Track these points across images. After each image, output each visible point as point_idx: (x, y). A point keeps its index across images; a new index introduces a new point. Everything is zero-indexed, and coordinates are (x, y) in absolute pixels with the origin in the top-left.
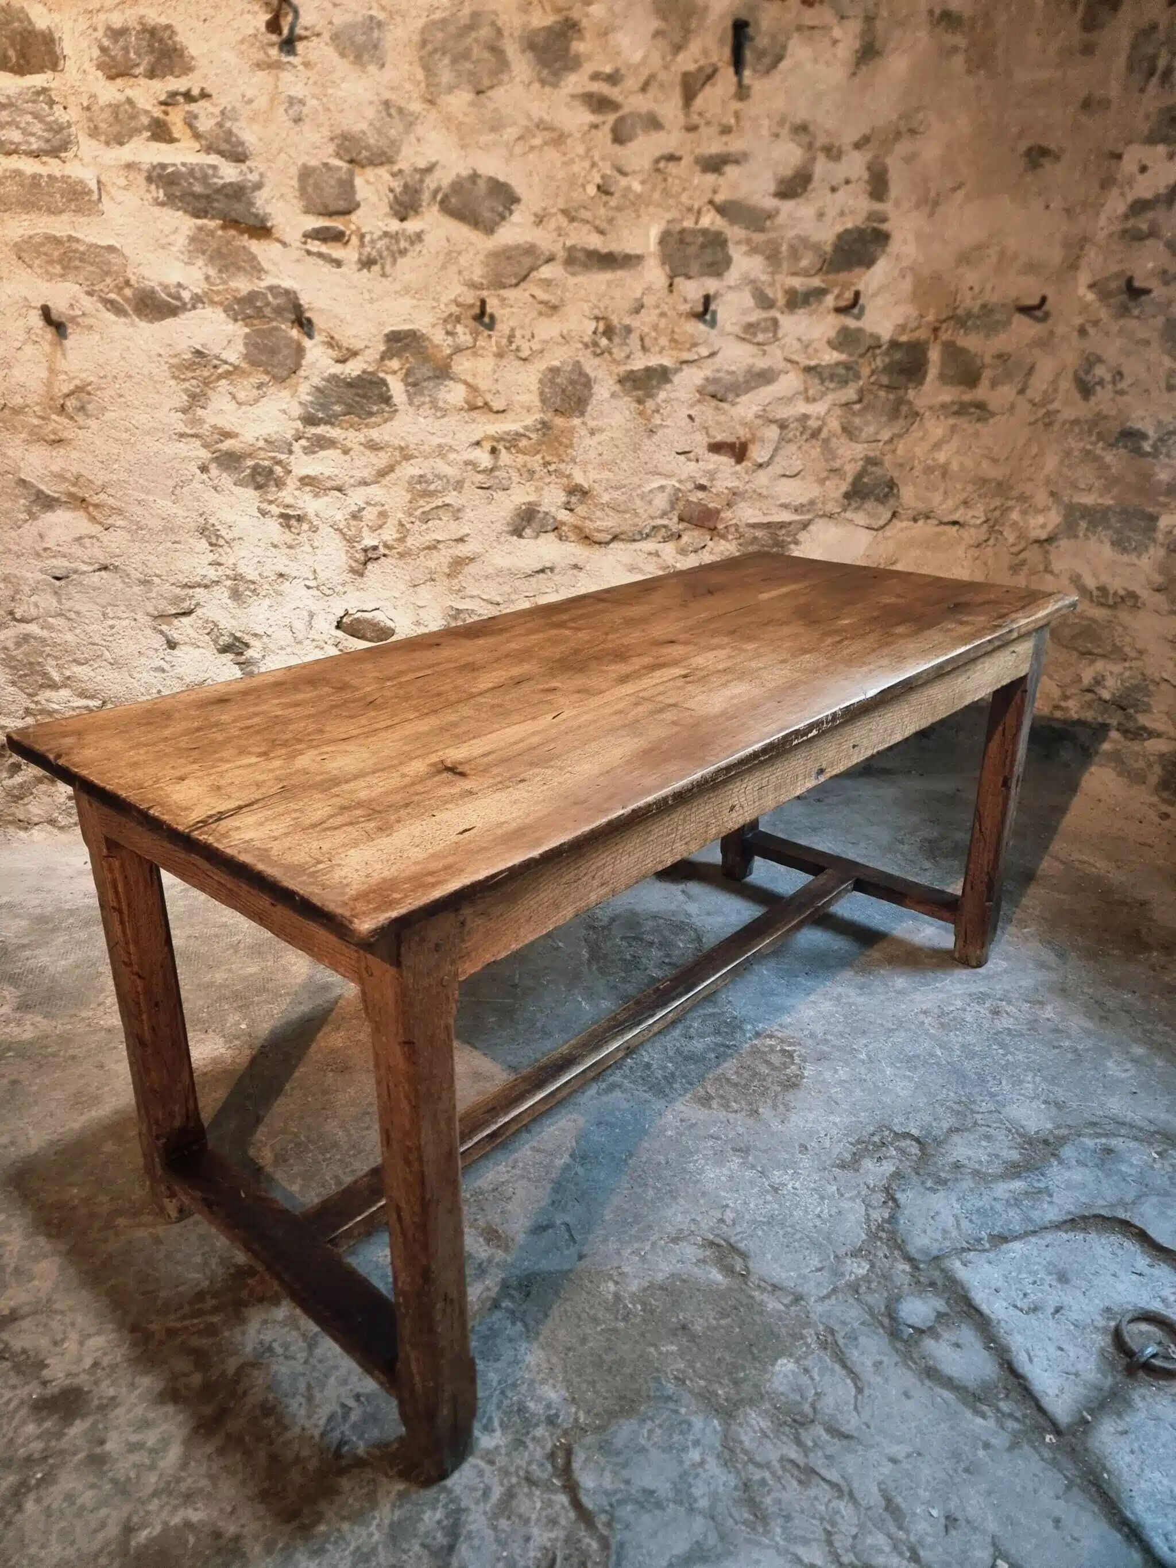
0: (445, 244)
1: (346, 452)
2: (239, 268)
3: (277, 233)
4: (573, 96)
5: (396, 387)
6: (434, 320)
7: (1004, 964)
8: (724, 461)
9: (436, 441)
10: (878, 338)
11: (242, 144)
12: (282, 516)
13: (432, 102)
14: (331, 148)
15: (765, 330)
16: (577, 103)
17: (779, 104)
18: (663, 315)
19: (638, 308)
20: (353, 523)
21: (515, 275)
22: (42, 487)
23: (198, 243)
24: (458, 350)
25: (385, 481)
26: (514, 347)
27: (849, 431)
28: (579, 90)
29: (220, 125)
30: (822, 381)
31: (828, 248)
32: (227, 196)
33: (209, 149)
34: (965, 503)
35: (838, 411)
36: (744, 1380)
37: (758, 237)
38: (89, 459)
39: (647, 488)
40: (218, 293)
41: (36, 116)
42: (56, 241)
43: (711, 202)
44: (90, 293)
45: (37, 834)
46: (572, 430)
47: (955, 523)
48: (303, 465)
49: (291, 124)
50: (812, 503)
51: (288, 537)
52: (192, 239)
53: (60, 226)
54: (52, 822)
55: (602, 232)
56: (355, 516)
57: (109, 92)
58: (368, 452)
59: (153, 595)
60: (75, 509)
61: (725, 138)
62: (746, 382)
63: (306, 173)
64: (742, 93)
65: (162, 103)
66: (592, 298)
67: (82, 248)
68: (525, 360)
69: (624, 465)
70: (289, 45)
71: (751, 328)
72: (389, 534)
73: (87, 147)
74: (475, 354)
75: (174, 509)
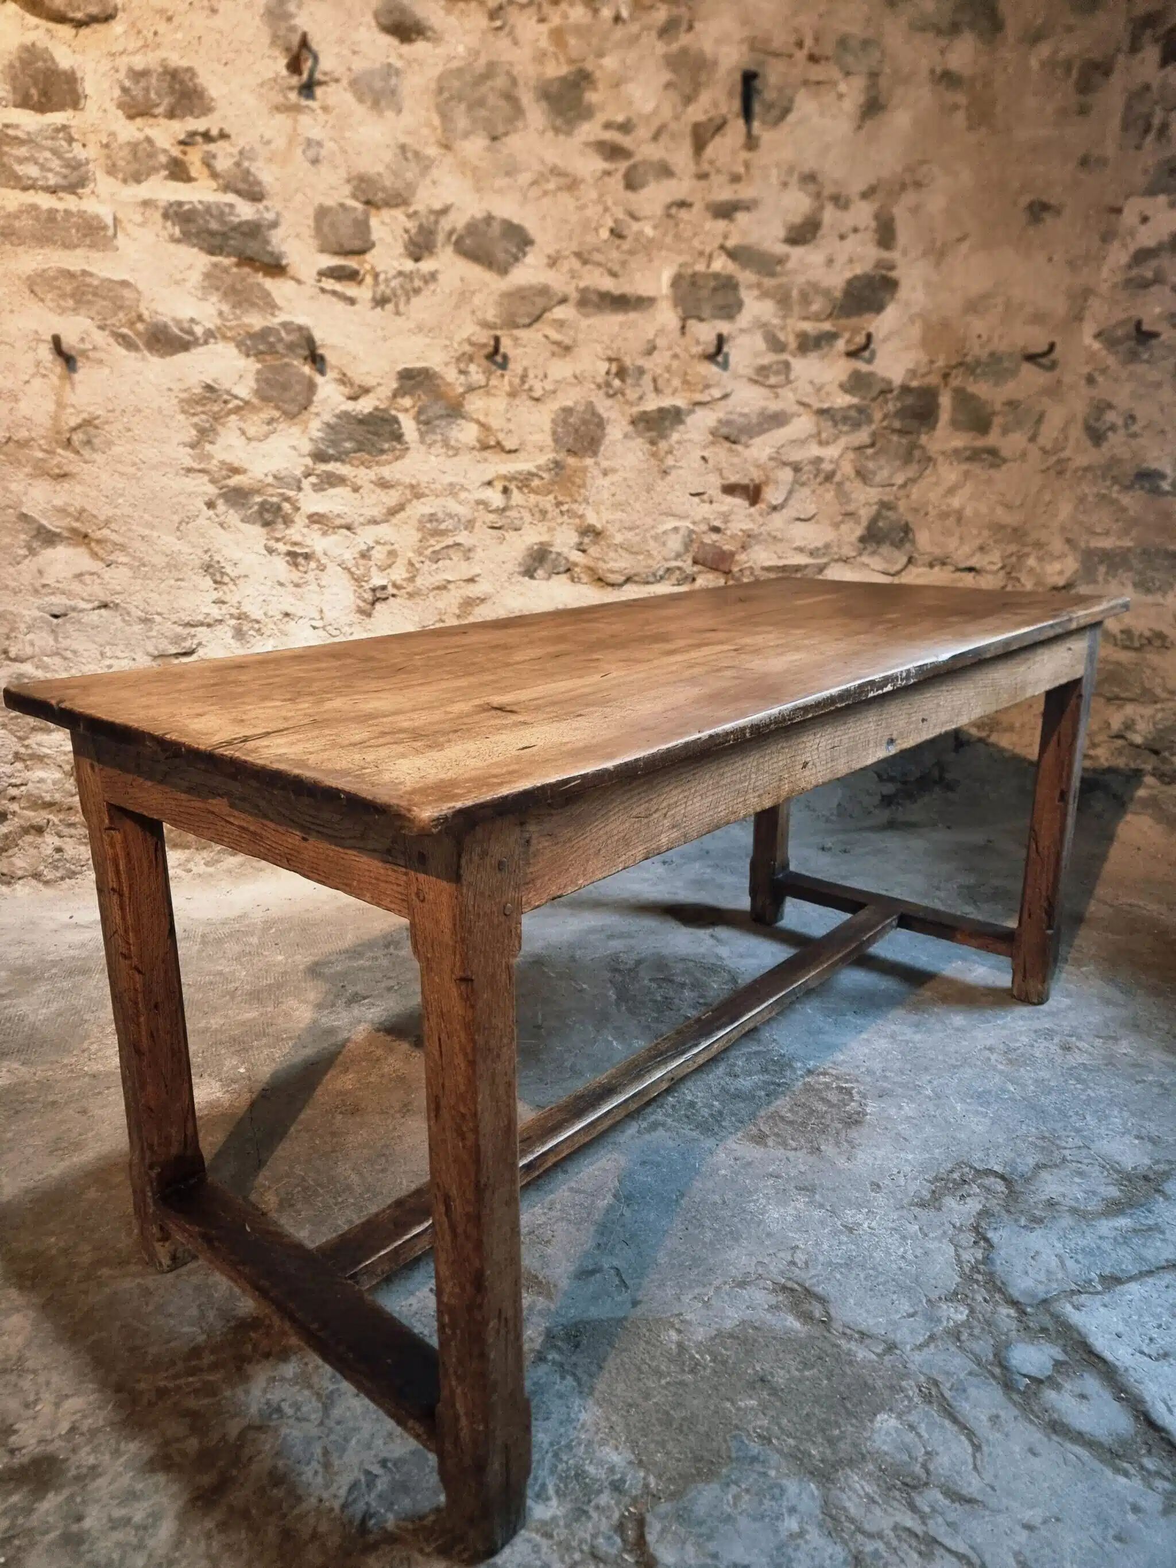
0: (458, 283)
1: (356, 489)
2: (253, 305)
3: (291, 271)
4: (587, 144)
5: (408, 426)
6: (448, 359)
7: (1067, 1001)
8: (737, 503)
9: (448, 479)
10: (889, 382)
11: (259, 183)
12: (289, 553)
13: (447, 147)
14: (347, 189)
15: (777, 373)
16: (589, 151)
17: (787, 154)
18: (676, 356)
19: (651, 350)
20: (361, 562)
21: (529, 315)
22: (45, 522)
23: (212, 280)
24: (471, 389)
25: (394, 520)
26: (526, 386)
27: (862, 475)
28: (592, 138)
29: (238, 164)
30: (835, 424)
31: (838, 294)
32: (244, 234)
33: (226, 188)
34: (981, 548)
35: (851, 455)
36: (842, 1437)
37: (769, 282)
38: (94, 493)
39: (661, 529)
40: (230, 329)
41: (55, 152)
42: (70, 275)
43: (722, 247)
44: (101, 328)
45: (22, 890)
46: (585, 470)
47: (971, 569)
48: (312, 502)
49: (307, 165)
50: (827, 546)
51: (295, 576)
52: (207, 276)
53: (74, 260)
54: (37, 876)
55: (614, 275)
56: (365, 555)
57: (128, 131)
58: (378, 490)
59: (154, 633)
60: (77, 545)
61: (736, 186)
62: (760, 424)
63: (322, 213)
64: (751, 143)
65: (182, 143)
66: (605, 338)
67: (96, 283)
68: (537, 400)
69: (638, 506)
70: (308, 89)
71: (763, 370)
72: (399, 573)
73: (104, 184)
74: (488, 394)
75: (178, 546)
